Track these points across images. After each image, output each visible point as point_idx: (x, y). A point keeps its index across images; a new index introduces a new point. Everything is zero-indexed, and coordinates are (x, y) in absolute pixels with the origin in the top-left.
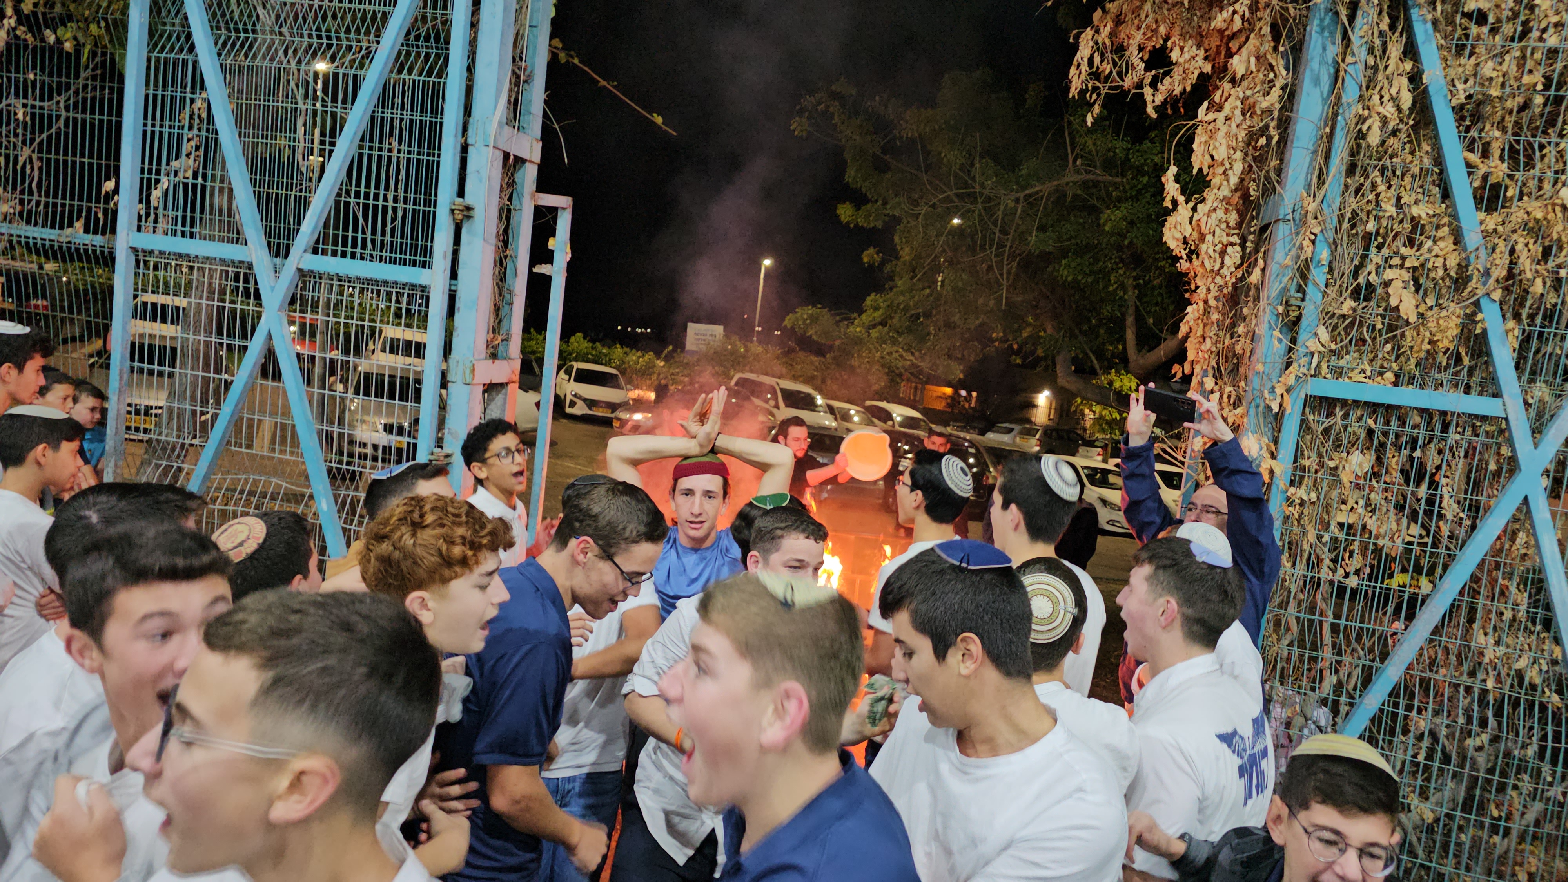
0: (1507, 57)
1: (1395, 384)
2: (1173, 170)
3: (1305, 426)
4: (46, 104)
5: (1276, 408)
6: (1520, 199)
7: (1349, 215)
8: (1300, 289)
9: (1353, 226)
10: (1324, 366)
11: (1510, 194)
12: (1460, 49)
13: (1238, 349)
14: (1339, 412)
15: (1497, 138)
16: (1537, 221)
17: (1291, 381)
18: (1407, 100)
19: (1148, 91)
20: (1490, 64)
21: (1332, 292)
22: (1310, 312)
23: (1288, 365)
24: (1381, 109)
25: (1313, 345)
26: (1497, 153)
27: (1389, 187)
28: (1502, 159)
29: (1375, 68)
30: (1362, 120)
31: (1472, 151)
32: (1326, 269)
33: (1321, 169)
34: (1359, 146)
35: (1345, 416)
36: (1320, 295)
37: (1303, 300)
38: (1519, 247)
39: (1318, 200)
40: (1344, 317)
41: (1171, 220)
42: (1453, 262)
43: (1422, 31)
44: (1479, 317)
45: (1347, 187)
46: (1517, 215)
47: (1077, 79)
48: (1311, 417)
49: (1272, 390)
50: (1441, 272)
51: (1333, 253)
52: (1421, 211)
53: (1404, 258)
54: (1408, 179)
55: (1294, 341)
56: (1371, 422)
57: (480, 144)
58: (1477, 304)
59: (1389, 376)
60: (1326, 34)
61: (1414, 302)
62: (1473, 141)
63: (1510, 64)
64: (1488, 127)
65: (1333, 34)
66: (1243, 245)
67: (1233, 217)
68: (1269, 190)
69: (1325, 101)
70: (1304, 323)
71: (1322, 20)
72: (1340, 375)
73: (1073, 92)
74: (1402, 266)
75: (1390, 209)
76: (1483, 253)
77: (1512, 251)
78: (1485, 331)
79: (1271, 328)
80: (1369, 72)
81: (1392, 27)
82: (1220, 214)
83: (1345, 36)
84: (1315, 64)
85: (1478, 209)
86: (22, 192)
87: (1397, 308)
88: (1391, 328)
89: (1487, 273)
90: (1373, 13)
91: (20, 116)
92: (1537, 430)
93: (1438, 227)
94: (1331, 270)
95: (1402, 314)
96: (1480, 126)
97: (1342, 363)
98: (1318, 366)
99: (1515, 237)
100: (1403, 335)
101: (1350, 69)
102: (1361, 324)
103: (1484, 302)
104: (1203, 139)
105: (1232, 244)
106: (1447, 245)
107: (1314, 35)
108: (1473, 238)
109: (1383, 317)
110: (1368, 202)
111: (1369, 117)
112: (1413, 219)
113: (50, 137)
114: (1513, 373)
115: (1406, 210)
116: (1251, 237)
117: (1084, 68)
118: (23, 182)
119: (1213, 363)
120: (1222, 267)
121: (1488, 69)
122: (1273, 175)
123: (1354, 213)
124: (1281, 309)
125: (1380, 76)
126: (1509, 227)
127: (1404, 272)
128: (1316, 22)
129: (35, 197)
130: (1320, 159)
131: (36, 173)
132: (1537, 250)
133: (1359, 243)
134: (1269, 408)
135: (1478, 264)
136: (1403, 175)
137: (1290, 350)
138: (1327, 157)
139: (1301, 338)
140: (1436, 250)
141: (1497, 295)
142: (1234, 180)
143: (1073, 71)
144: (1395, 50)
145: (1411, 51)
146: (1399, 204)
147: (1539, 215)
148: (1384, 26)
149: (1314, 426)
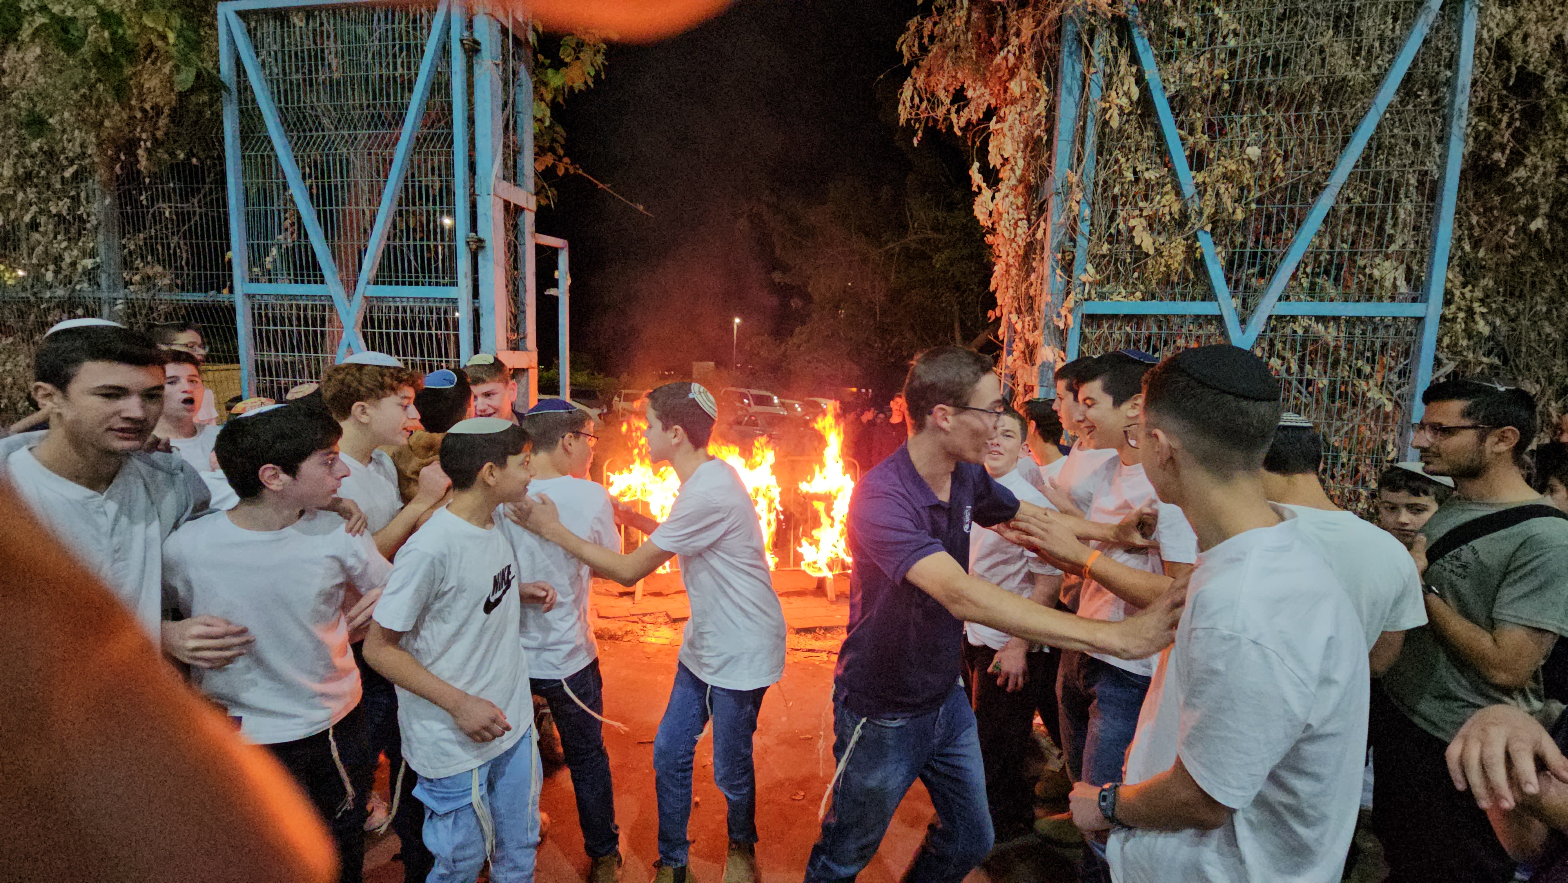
0: (1202, 58)
1: (1143, 300)
2: (976, 165)
3: (1083, 338)
4: (185, 205)
5: (1062, 327)
6: (1219, 159)
7: (1101, 183)
8: (1072, 240)
9: (1105, 191)
10: (1093, 292)
11: (1211, 156)
12: (1169, 56)
13: (1032, 292)
14: (1106, 326)
15: (1198, 118)
16: (1233, 172)
17: (1072, 305)
18: (1135, 93)
19: (953, 117)
20: (1190, 64)
21: (1094, 238)
22: (1080, 254)
23: (1068, 294)
24: (1118, 101)
25: (1084, 277)
26: (1200, 130)
27: (1128, 160)
28: (1203, 132)
29: (1111, 76)
30: (1105, 111)
31: (1182, 129)
32: (1089, 223)
33: (1079, 153)
34: (1104, 134)
35: (1110, 327)
36: (1086, 242)
37: (1075, 247)
38: (1222, 191)
39: (1079, 173)
40: (1104, 256)
41: (979, 200)
42: (1176, 208)
43: (1141, 44)
44: (1198, 244)
45: (1098, 162)
46: (1219, 171)
47: (904, 114)
48: (1087, 330)
49: (1059, 315)
50: (1168, 217)
51: (1092, 212)
52: (1151, 175)
53: (1141, 210)
54: (1140, 153)
55: (1070, 277)
56: (1128, 329)
57: (484, 194)
58: (1195, 234)
59: (1138, 294)
60: (1074, 57)
61: (1151, 241)
62: (1182, 122)
63: (1203, 63)
64: (1191, 112)
65: (1079, 56)
66: (1029, 219)
67: (1020, 201)
68: (1044, 174)
69: (1077, 105)
70: (1076, 263)
71: (1070, 47)
72: (1104, 298)
73: (902, 121)
74: (1141, 216)
75: (1130, 176)
76: (1196, 198)
77: (1218, 194)
78: (1202, 255)
79: (1054, 270)
80: (1107, 79)
81: (1120, 44)
82: (1011, 198)
83: (1088, 55)
84: (1068, 80)
85: (1191, 169)
86: (176, 268)
87: (1140, 247)
88: (1136, 260)
89: (1200, 213)
90: (1106, 34)
91: (167, 214)
92: (1243, 322)
93: (1164, 185)
94: (1092, 224)
95: (1144, 250)
96: (1185, 112)
97: (1105, 290)
98: (1089, 293)
99: (1218, 185)
100: (1146, 264)
101: (1094, 77)
102: (1116, 260)
103: (1200, 234)
104: (995, 143)
105: (1021, 219)
106: (1172, 197)
107: (1066, 59)
108: (1189, 190)
109: (1131, 253)
110: (1114, 171)
111: (1110, 108)
112: (1146, 181)
113: (190, 227)
114: (1223, 282)
115: (1140, 175)
116: (1034, 212)
117: (908, 104)
118: (176, 262)
119: (1016, 305)
120: (1015, 236)
121: (1189, 69)
122: (1046, 164)
123: (1105, 182)
124: (1059, 256)
125: (1115, 79)
126: (1213, 178)
127: (1142, 219)
128: (1066, 49)
129: (186, 272)
130: (1078, 146)
131: (184, 255)
132: (1235, 192)
133: (1110, 203)
134: (1058, 327)
135: (1193, 206)
136: (1137, 150)
137: (1069, 282)
138: (1083, 144)
139: (1074, 274)
140: (1164, 201)
141: (1208, 228)
142: (1018, 173)
143: (900, 107)
144: (1123, 61)
145: (1134, 59)
146: (1135, 172)
147: (1234, 167)
148: (1115, 43)
149: (1089, 335)
